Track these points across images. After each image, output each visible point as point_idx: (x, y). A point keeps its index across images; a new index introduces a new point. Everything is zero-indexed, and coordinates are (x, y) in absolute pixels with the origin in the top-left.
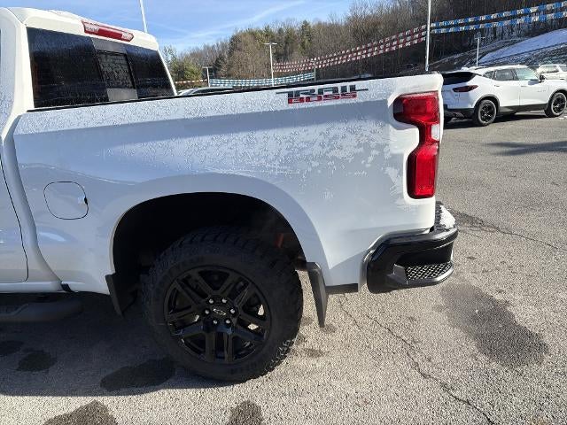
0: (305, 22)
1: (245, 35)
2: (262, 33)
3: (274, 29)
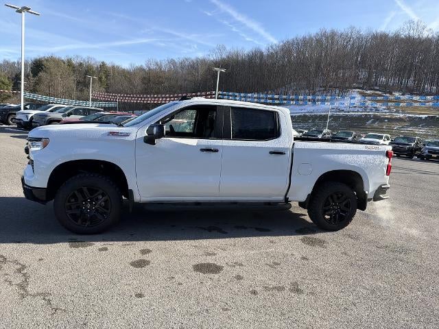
0: (103, 62)
3: (75, 62)
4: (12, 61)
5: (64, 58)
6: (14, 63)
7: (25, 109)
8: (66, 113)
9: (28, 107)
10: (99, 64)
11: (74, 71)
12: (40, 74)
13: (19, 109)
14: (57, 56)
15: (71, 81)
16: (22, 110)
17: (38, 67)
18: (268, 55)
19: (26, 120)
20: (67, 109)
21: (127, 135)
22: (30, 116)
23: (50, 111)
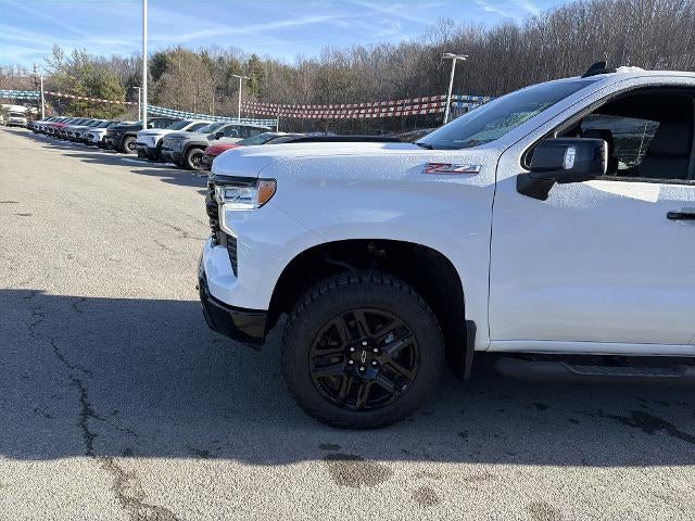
0: (254, 56)
1: (173, 55)
2: (197, 57)
3: (213, 56)
4: (124, 58)
5: (196, 51)
6: (127, 60)
7: (149, 127)
8: (214, 133)
9: (152, 124)
10: (247, 59)
11: (212, 71)
12: (164, 76)
13: (140, 127)
14: (186, 48)
15: (208, 87)
16: (145, 130)
17: (160, 65)
18: (527, 34)
19: (151, 145)
20: (214, 128)
21: (472, 172)
22: (158, 138)
23: (188, 130)
